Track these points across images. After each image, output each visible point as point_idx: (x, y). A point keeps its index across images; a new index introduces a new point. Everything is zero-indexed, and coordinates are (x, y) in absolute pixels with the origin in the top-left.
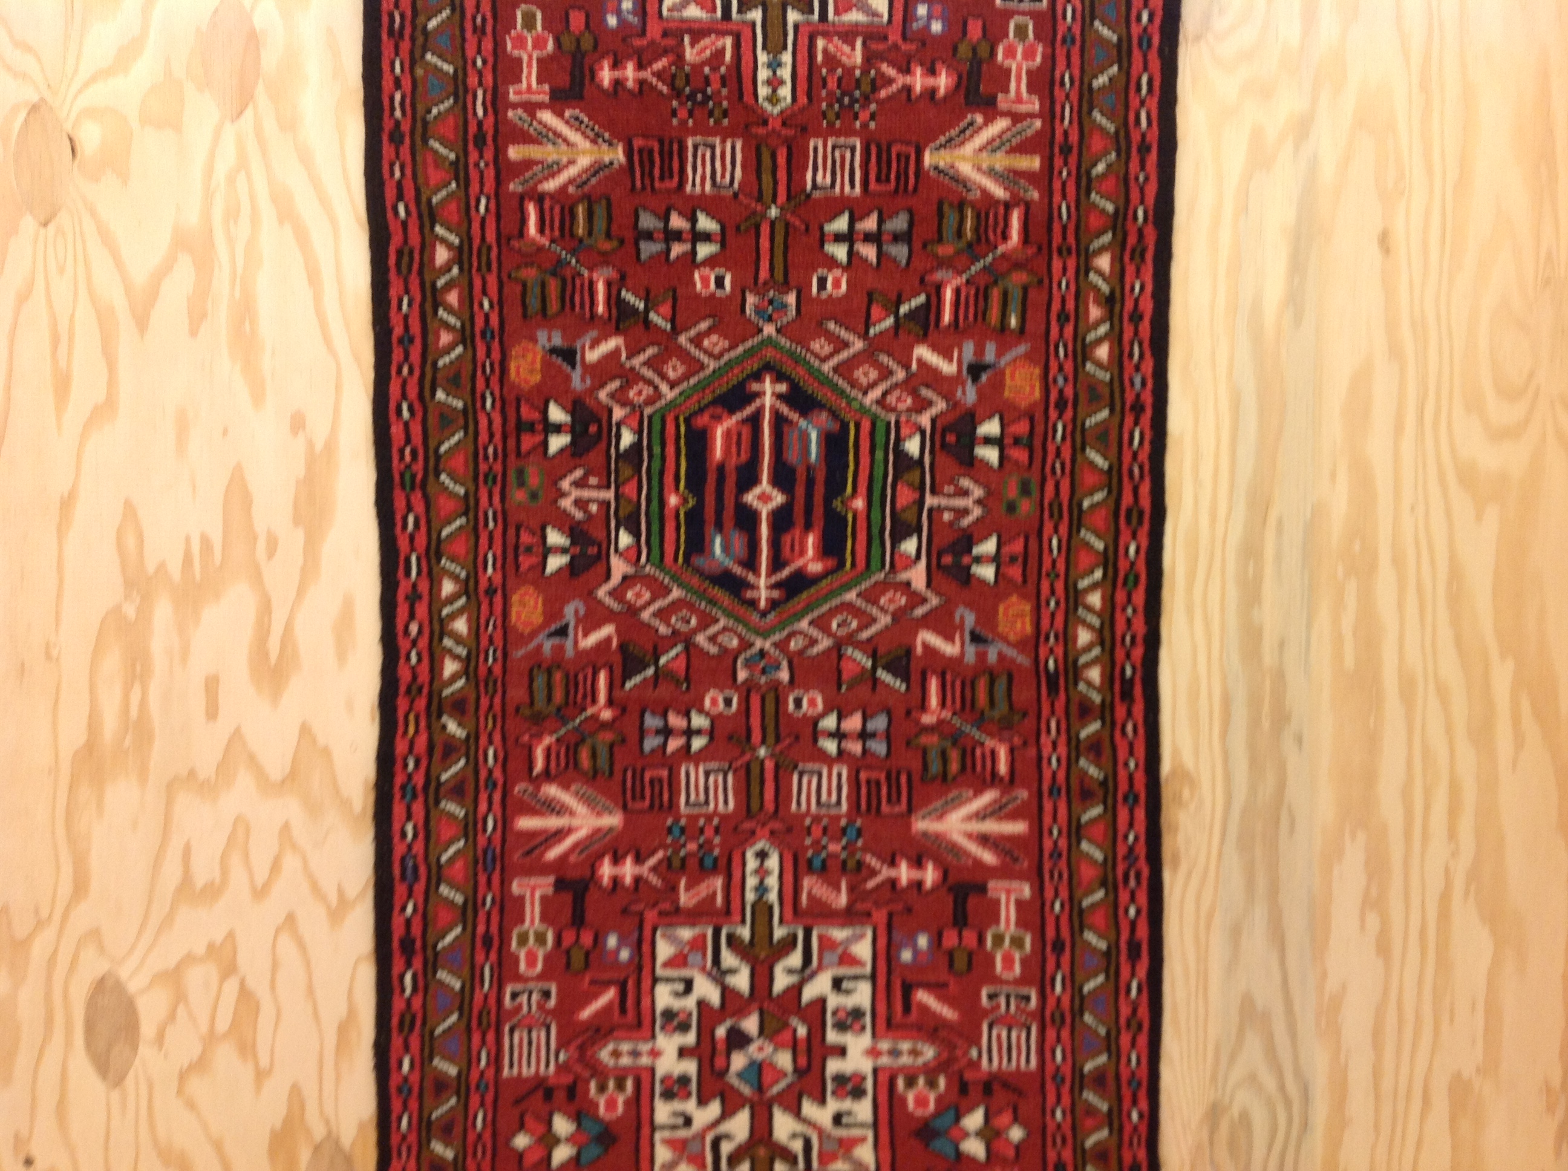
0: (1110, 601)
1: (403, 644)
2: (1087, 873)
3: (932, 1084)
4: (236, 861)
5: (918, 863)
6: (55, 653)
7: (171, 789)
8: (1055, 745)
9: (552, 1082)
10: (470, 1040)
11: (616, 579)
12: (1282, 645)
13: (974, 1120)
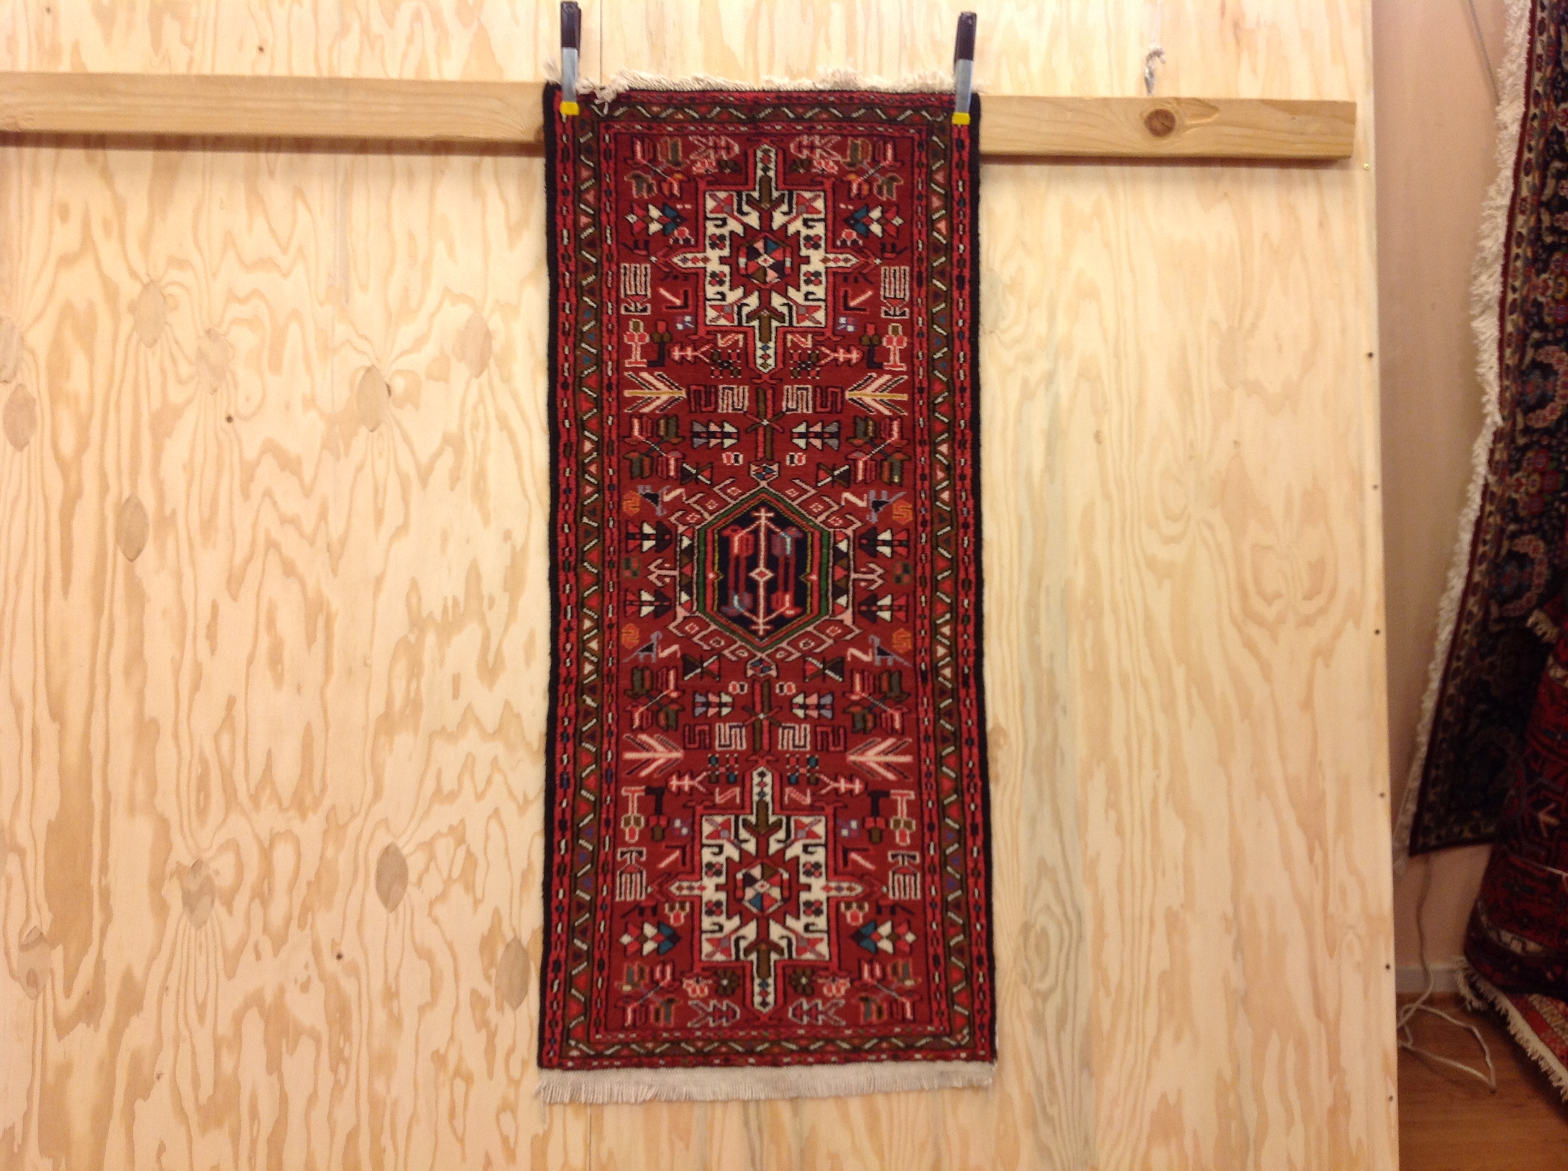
0: (954, 630)
1: (563, 655)
2: (947, 785)
3: (861, 907)
4: (467, 779)
5: (850, 780)
6: (369, 662)
7: (431, 737)
8: (926, 711)
9: (643, 904)
10: (597, 878)
11: (679, 619)
12: (1052, 656)
13: (885, 929)
